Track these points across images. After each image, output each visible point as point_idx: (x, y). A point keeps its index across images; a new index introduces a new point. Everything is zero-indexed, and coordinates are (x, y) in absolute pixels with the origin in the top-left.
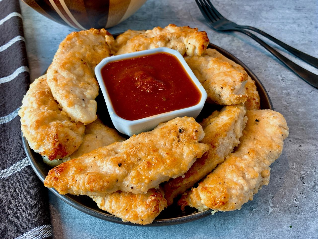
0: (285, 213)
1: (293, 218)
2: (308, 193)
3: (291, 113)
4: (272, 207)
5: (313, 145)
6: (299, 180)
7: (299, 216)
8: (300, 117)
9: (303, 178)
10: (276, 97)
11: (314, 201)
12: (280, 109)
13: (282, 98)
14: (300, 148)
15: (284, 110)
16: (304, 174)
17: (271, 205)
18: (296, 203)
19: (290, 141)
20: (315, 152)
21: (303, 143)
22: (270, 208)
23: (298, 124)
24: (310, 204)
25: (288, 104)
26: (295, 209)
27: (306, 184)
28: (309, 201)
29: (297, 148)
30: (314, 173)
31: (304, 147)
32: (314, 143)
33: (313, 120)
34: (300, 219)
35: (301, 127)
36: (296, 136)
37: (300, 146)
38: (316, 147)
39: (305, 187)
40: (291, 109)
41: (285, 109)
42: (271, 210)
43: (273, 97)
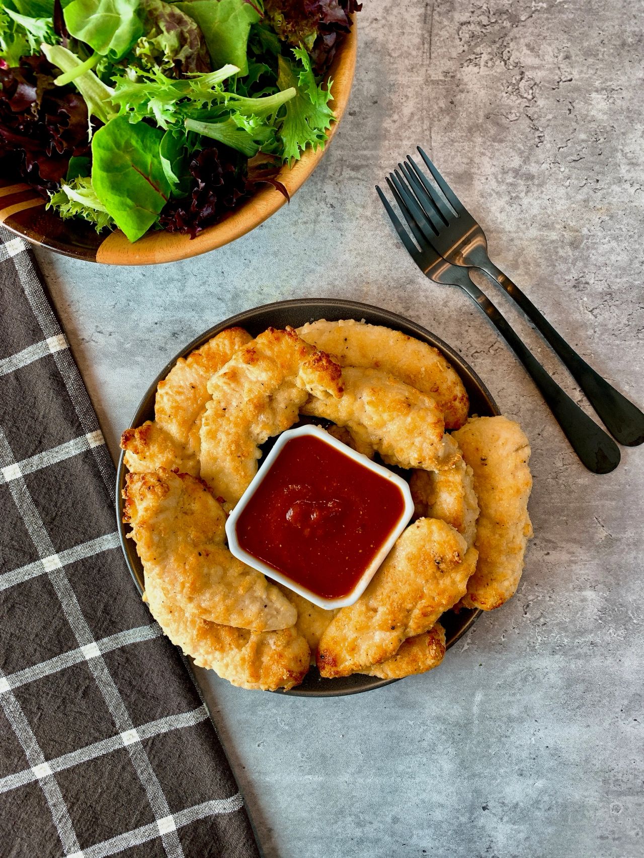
0: (483, 652)
1: (490, 658)
2: (526, 626)
3: (563, 486)
4: (468, 644)
5: (569, 553)
6: (521, 609)
7: (499, 656)
8: (573, 496)
9: (528, 606)
10: (547, 449)
11: (528, 638)
12: (545, 478)
13: (558, 452)
14: (546, 557)
15: (551, 480)
16: (532, 600)
17: (469, 641)
18: (503, 640)
19: (535, 544)
20: (566, 565)
21: (555, 548)
22: (466, 645)
23: (563, 511)
24: (521, 643)
25: (564, 465)
26: (498, 647)
27: (528, 615)
28: (522, 639)
29: (539, 558)
30: (548, 599)
31: (554, 556)
32: (571, 550)
33: (594, 503)
34: (500, 659)
35: (565, 518)
36: (549, 536)
37: (548, 554)
38: (572, 557)
39: (524, 619)
40: (564, 479)
41: (553, 479)
42: (466, 647)
43: (543, 448)
